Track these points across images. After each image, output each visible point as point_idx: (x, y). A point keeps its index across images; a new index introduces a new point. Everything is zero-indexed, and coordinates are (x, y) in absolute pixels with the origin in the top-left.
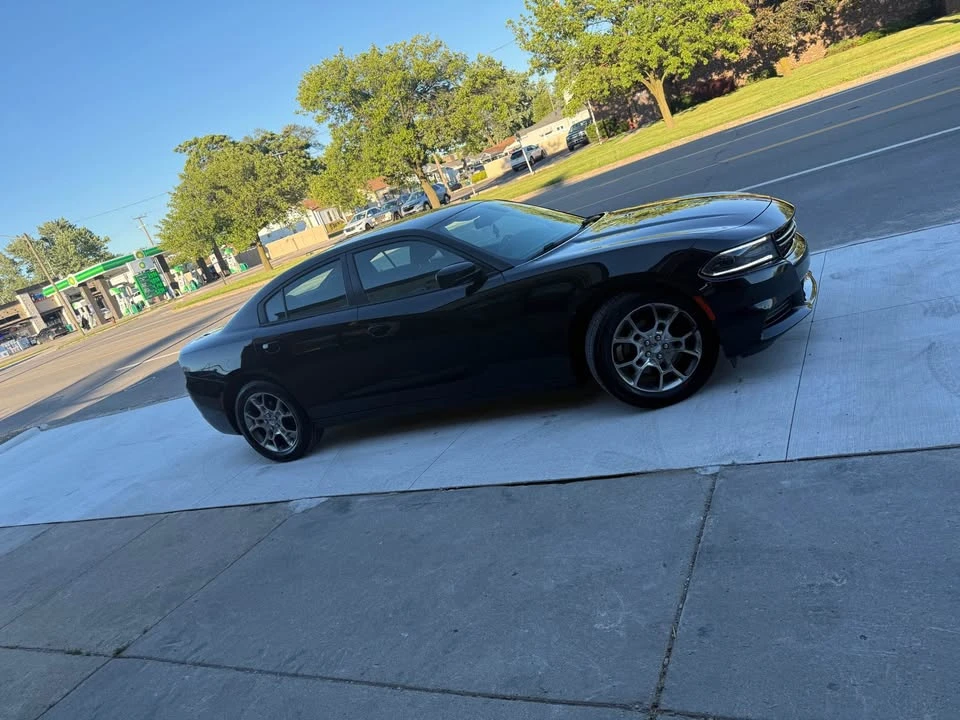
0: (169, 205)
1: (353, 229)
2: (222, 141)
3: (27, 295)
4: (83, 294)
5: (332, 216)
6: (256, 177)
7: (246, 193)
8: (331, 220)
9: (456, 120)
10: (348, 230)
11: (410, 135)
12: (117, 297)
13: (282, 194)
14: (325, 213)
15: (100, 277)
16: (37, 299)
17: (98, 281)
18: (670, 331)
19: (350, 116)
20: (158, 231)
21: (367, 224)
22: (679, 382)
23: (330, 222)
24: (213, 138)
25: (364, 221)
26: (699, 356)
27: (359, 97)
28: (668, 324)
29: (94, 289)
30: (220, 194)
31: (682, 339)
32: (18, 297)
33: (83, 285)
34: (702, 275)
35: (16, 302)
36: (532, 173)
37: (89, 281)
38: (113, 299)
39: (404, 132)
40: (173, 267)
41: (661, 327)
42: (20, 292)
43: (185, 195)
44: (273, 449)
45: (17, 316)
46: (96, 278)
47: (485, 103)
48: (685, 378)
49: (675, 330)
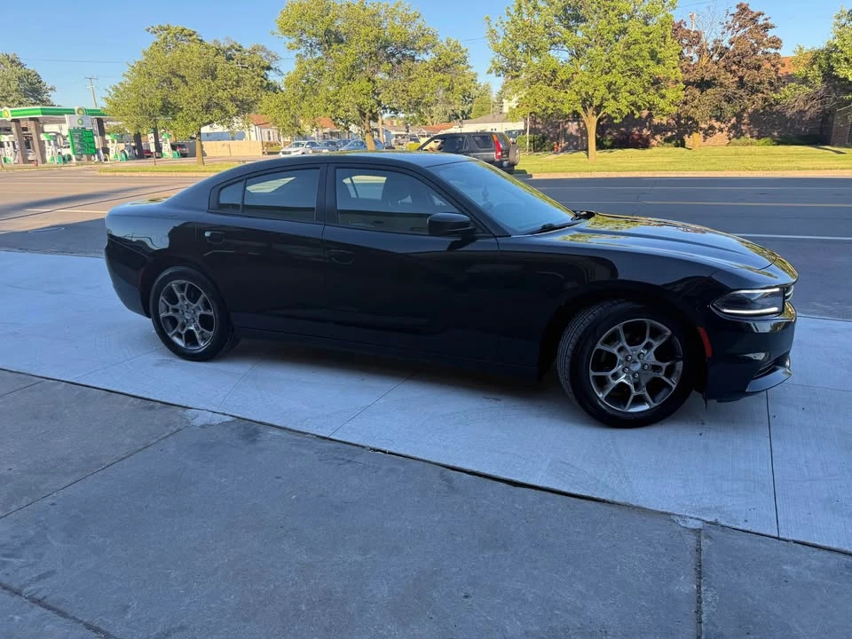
0: (124, 75)
1: (289, 153)
2: (190, 35)
4: (14, 130)
5: (271, 135)
6: (214, 78)
7: (199, 89)
8: (269, 139)
10: (284, 153)
11: (368, 87)
12: (46, 142)
13: (233, 99)
14: (265, 131)
15: (36, 120)
17: (33, 122)
19: (319, 53)
20: (107, 95)
22: (646, 407)
23: (267, 140)
24: (183, 30)
25: (301, 150)
26: (674, 387)
27: (332, 38)
28: (656, 344)
29: (25, 129)
30: (175, 81)
31: (664, 365)
33: (17, 121)
34: (714, 307)
37: (24, 119)
38: (41, 143)
39: (364, 83)
40: (109, 134)
41: (648, 347)
43: (143, 71)
44: (180, 343)
46: (31, 119)
48: (654, 405)
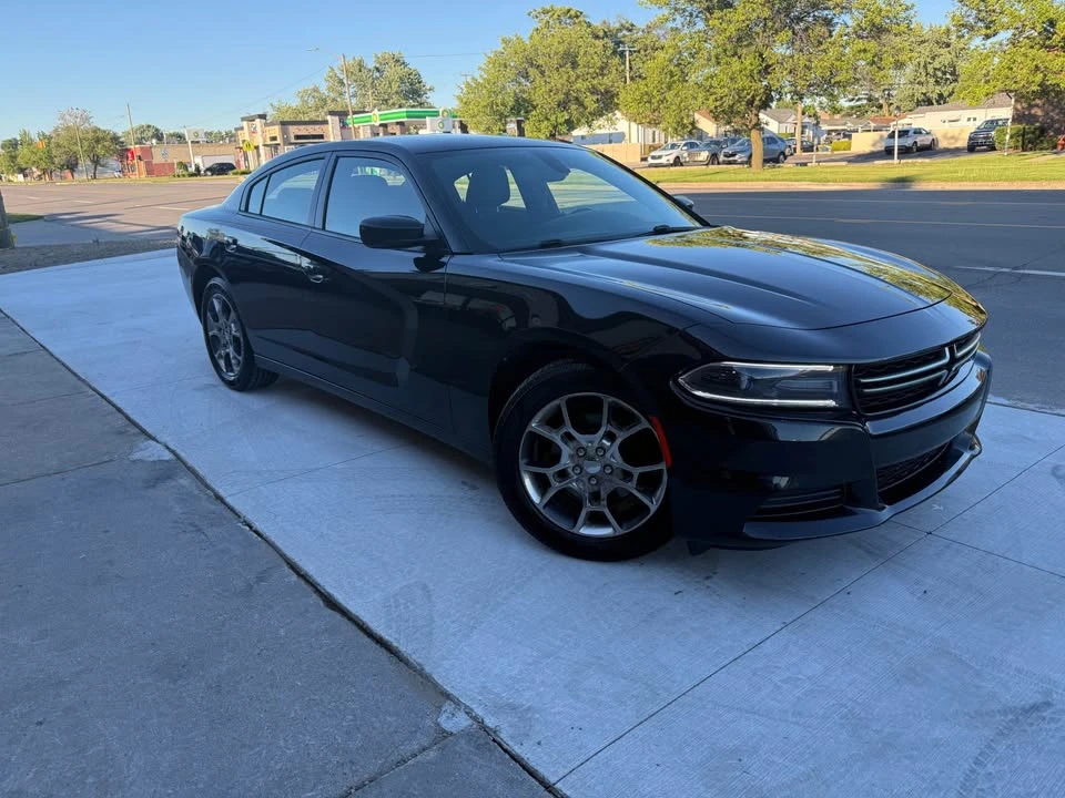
1: (660, 157)
2: (577, 17)
3: (337, 118)
4: (381, 135)
5: (657, 137)
6: (575, 65)
7: (557, 80)
8: (654, 141)
9: (820, 65)
10: (653, 158)
13: (594, 91)
14: (650, 131)
15: (401, 124)
16: (344, 126)
17: (399, 126)
18: (621, 448)
19: (701, 25)
20: (458, 92)
21: (678, 157)
22: (607, 532)
23: (651, 143)
24: (569, 11)
25: (675, 153)
26: (653, 508)
28: (621, 436)
30: (532, 72)
31: (637, 471)
32: (329, 118)
33: (385, 126)
34: (677, 383)
35: (326, 122)
36: (896, 161)
37: (392, 124)
39: (749, 61)
41: (610, 437)
42: (332, 113)
43: (498, 61)
45: (321, 137)
46: (397, 123)
47: (865, 51)
48: (620, 531)
49: (629, 451)
